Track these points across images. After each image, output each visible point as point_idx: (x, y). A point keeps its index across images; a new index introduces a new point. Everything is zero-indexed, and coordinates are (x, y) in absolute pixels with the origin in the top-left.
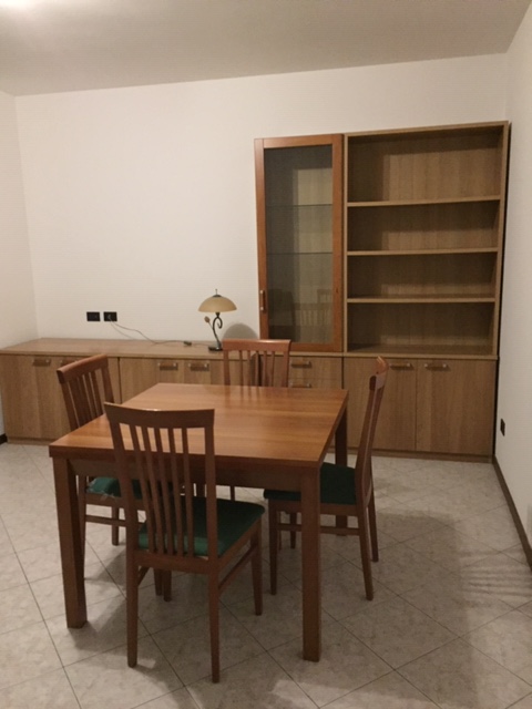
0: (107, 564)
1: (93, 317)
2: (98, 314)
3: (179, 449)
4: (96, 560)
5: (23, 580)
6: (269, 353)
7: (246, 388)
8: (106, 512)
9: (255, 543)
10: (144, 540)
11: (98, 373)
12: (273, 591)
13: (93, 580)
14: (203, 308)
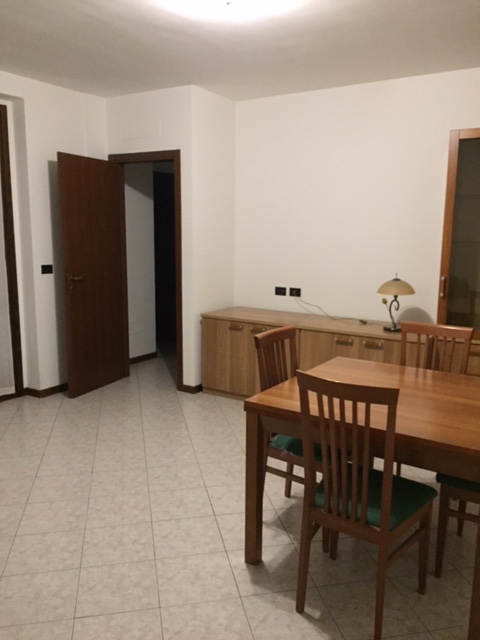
0: (280, 513)
1: (280, 291)
2: (284, 289)
3: (361, 421)
4: (271, 507)
5: (211, 512)
6: (449, 339)
7: (421, 370)
8: (283, 466)
9: (425, 524)
10: (320, 500)
11: (287, 342)
12: (438, 573)
13: (269, 525)
14: (381, 290)
